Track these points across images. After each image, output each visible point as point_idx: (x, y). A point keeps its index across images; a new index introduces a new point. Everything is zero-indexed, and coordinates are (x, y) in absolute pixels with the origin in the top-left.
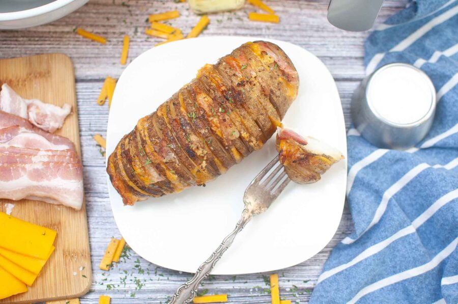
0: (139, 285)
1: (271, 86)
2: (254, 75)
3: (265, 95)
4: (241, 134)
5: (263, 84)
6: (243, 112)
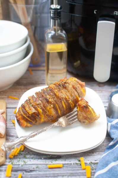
0: (25, 163)
1: (76, 86)
2: (69, 82)
3: (74, 88)
4: (65, 97)
5: (73, 84)
6: (66, 90)
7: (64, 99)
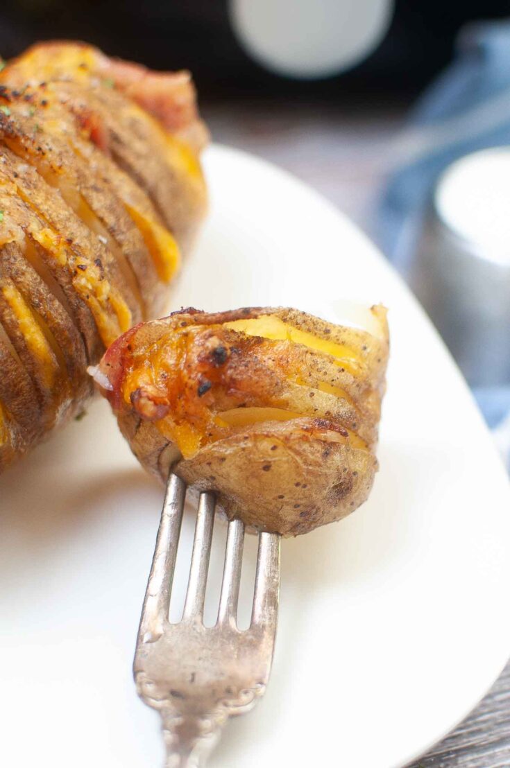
1: (109, 122)
2: (35, 83)
3: (94, 139)
4: (29, 236)
5: (78, 103)
6: (22, 168)
7: (20, 264)
